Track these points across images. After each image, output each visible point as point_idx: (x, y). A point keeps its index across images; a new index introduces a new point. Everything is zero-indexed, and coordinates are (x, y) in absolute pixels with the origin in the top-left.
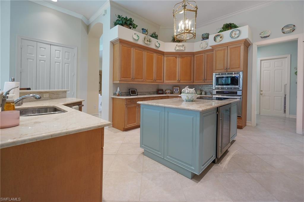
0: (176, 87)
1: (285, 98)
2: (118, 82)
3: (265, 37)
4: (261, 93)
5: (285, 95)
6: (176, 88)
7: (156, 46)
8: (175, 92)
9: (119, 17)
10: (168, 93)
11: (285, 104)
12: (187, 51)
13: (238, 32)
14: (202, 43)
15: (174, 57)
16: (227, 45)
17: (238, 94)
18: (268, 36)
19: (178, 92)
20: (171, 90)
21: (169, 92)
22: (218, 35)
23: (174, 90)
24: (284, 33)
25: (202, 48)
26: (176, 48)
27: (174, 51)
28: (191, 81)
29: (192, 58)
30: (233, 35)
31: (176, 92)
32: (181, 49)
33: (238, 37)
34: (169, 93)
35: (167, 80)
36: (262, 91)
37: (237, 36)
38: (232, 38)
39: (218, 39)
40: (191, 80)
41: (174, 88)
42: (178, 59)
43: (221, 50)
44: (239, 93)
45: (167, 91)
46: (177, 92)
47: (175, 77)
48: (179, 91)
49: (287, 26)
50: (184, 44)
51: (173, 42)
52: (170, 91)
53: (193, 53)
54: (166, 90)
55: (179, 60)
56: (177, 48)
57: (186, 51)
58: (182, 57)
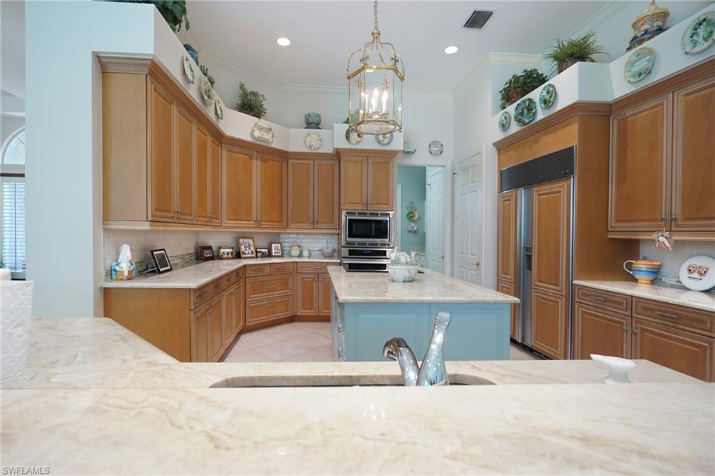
0: (245, 238)
3: (408, 153)
6: (246, 241)
7: (217, 114)
8: (245, 254)
10: (226, 256)
14: (309, 135)
15: (247, 157)
16: (368, 154)
17: (387, 256)
18: (413, 153)
19: (253, 253)
20: (232, 248)
21: (228, 254)
23: (243, 247)
24: (431, 153)
25: (310, 147)
26: (253, 131)
27: (250, 139)
28: (283, 224)
29: (284, 165)
30: (381, 138)
31: (247, 252)
32: (265, 137)
33: (389, 143)
34: (230, 255)
35: (229, 220)
37: (387, 140)
38: (379, 143)
39: (354, 136)
40: (282, 222)
41: (241, 241)
42: (254, 162)
43: (356, 162)
45: (222, 250)
46: (249, 254)
48: (252, 249)
49: (434, 143)
50: (272, 127)
52: (231, 250)
53: (286, 153)
54: (220, 248)
55: (256, 165)
57: (274, 146)
58: (264, 160)
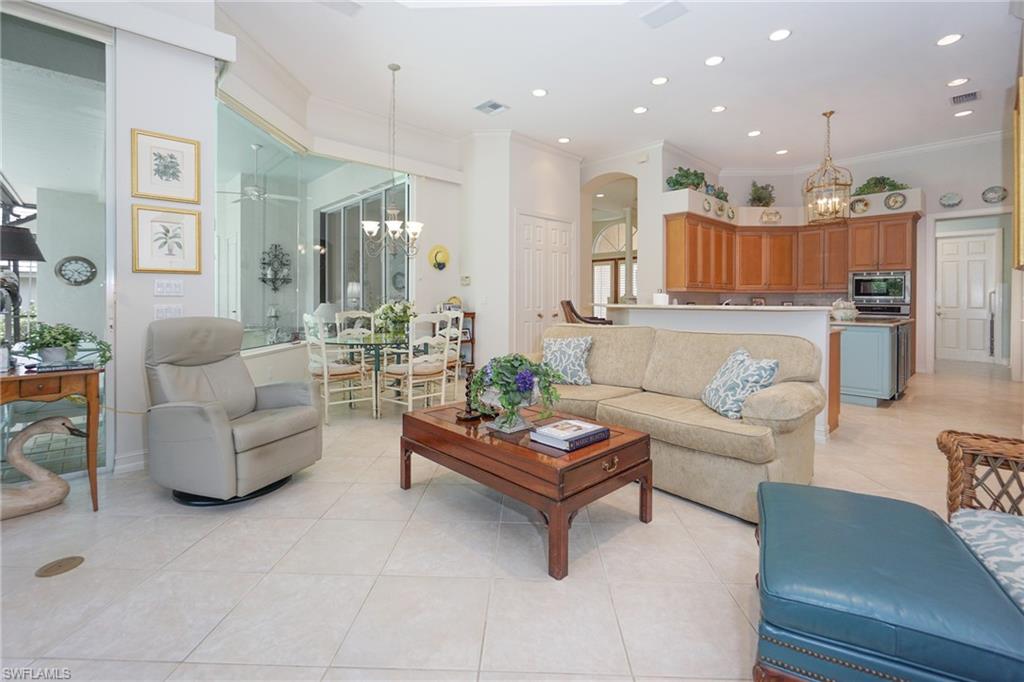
0: (757, 298)
1: (992, 322)
2: (685, 289)
3: (949, 206)
4: (938, 311)
5: (993, 316)
6: (758, 300)
7: (729, 217)
9: (680, 169)
11: (992, 336)
12: (783, 223)
13: (900, 199)
15: (757, 237)
16: (879, 219)
17: (902, 312)
18: (957, 205)
22: (860, 201)
24: (986, 201)
26: (762, 218)
27: (759, 224)
28: (792, 286)
29: (794, 237)
30: (891, 203)
32: (774, 219)
33: (901, 207)
35: (742, 285)
36: (939, 307)
37: (898, 205)
38: (889, 207)
39: (860, 207)
40: (791, 284)
42: (764, 239)
43: (865, 228)
44: (905, 310)
47: (759, 277)
49: (991, 189)
50: (780, 211)
51: (752, 205)
53: (797, 227)
55: (766, 242)
56: (765, 219)
57: (781, 225)
58: (773, 237)
